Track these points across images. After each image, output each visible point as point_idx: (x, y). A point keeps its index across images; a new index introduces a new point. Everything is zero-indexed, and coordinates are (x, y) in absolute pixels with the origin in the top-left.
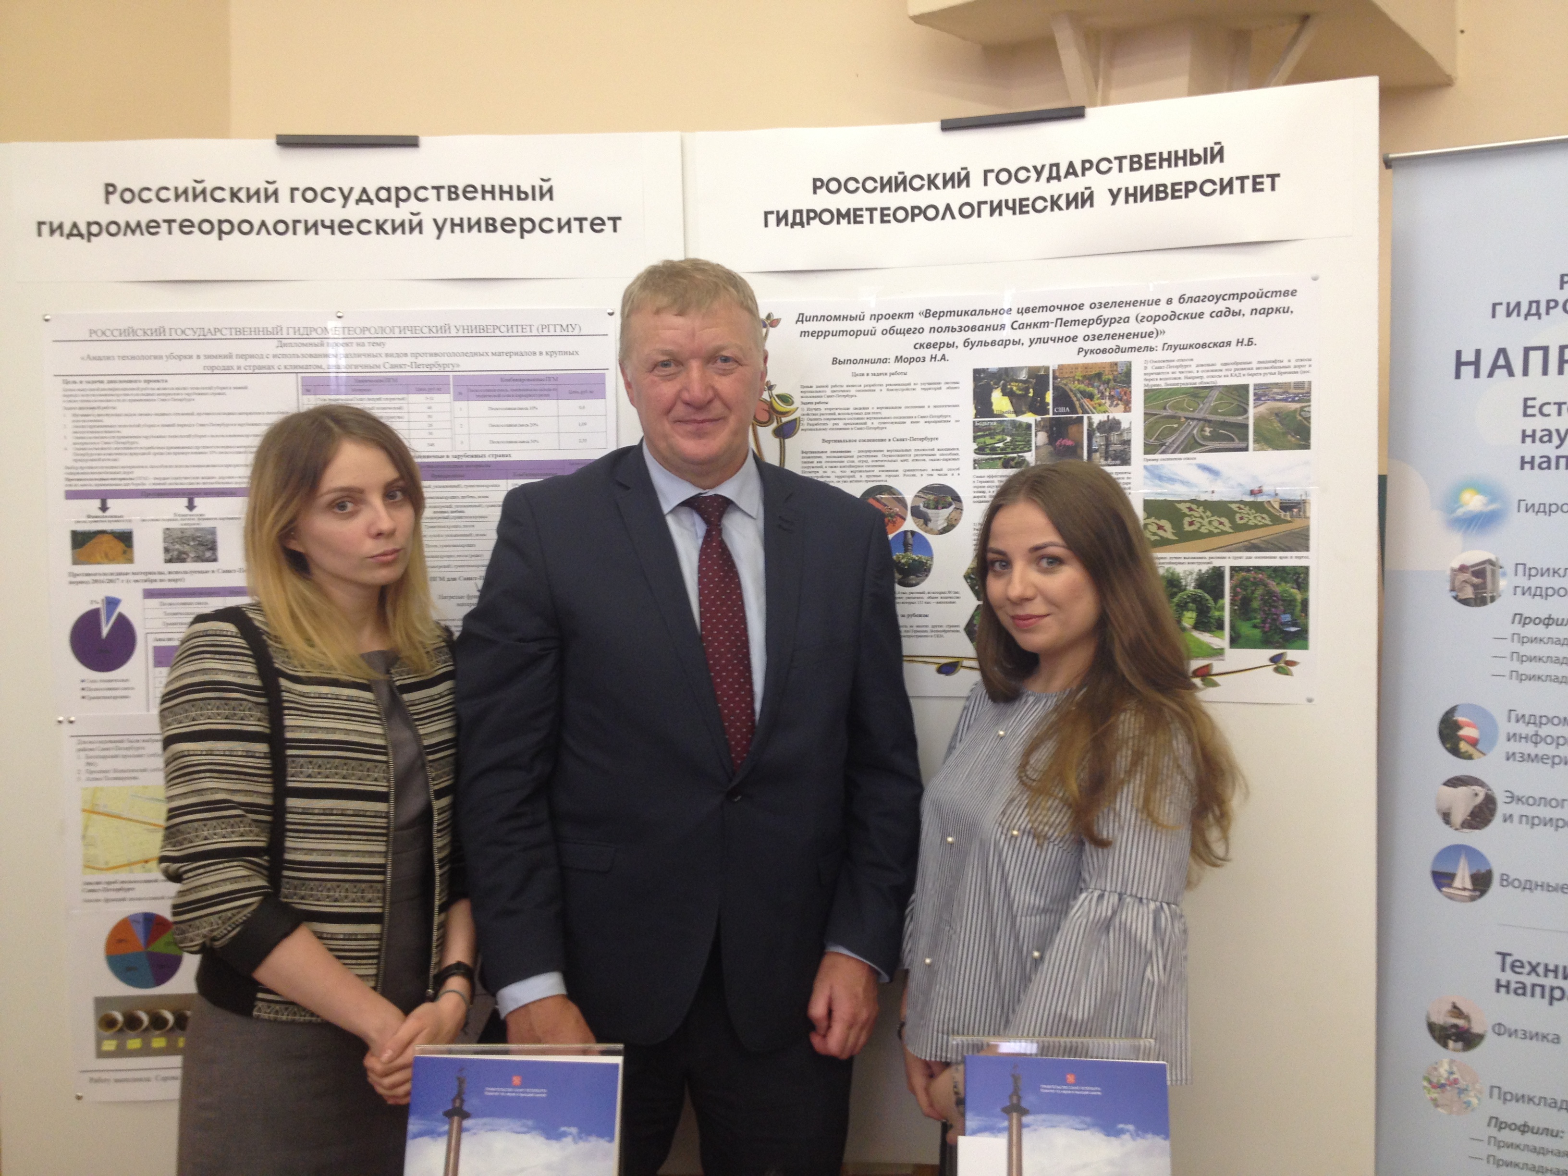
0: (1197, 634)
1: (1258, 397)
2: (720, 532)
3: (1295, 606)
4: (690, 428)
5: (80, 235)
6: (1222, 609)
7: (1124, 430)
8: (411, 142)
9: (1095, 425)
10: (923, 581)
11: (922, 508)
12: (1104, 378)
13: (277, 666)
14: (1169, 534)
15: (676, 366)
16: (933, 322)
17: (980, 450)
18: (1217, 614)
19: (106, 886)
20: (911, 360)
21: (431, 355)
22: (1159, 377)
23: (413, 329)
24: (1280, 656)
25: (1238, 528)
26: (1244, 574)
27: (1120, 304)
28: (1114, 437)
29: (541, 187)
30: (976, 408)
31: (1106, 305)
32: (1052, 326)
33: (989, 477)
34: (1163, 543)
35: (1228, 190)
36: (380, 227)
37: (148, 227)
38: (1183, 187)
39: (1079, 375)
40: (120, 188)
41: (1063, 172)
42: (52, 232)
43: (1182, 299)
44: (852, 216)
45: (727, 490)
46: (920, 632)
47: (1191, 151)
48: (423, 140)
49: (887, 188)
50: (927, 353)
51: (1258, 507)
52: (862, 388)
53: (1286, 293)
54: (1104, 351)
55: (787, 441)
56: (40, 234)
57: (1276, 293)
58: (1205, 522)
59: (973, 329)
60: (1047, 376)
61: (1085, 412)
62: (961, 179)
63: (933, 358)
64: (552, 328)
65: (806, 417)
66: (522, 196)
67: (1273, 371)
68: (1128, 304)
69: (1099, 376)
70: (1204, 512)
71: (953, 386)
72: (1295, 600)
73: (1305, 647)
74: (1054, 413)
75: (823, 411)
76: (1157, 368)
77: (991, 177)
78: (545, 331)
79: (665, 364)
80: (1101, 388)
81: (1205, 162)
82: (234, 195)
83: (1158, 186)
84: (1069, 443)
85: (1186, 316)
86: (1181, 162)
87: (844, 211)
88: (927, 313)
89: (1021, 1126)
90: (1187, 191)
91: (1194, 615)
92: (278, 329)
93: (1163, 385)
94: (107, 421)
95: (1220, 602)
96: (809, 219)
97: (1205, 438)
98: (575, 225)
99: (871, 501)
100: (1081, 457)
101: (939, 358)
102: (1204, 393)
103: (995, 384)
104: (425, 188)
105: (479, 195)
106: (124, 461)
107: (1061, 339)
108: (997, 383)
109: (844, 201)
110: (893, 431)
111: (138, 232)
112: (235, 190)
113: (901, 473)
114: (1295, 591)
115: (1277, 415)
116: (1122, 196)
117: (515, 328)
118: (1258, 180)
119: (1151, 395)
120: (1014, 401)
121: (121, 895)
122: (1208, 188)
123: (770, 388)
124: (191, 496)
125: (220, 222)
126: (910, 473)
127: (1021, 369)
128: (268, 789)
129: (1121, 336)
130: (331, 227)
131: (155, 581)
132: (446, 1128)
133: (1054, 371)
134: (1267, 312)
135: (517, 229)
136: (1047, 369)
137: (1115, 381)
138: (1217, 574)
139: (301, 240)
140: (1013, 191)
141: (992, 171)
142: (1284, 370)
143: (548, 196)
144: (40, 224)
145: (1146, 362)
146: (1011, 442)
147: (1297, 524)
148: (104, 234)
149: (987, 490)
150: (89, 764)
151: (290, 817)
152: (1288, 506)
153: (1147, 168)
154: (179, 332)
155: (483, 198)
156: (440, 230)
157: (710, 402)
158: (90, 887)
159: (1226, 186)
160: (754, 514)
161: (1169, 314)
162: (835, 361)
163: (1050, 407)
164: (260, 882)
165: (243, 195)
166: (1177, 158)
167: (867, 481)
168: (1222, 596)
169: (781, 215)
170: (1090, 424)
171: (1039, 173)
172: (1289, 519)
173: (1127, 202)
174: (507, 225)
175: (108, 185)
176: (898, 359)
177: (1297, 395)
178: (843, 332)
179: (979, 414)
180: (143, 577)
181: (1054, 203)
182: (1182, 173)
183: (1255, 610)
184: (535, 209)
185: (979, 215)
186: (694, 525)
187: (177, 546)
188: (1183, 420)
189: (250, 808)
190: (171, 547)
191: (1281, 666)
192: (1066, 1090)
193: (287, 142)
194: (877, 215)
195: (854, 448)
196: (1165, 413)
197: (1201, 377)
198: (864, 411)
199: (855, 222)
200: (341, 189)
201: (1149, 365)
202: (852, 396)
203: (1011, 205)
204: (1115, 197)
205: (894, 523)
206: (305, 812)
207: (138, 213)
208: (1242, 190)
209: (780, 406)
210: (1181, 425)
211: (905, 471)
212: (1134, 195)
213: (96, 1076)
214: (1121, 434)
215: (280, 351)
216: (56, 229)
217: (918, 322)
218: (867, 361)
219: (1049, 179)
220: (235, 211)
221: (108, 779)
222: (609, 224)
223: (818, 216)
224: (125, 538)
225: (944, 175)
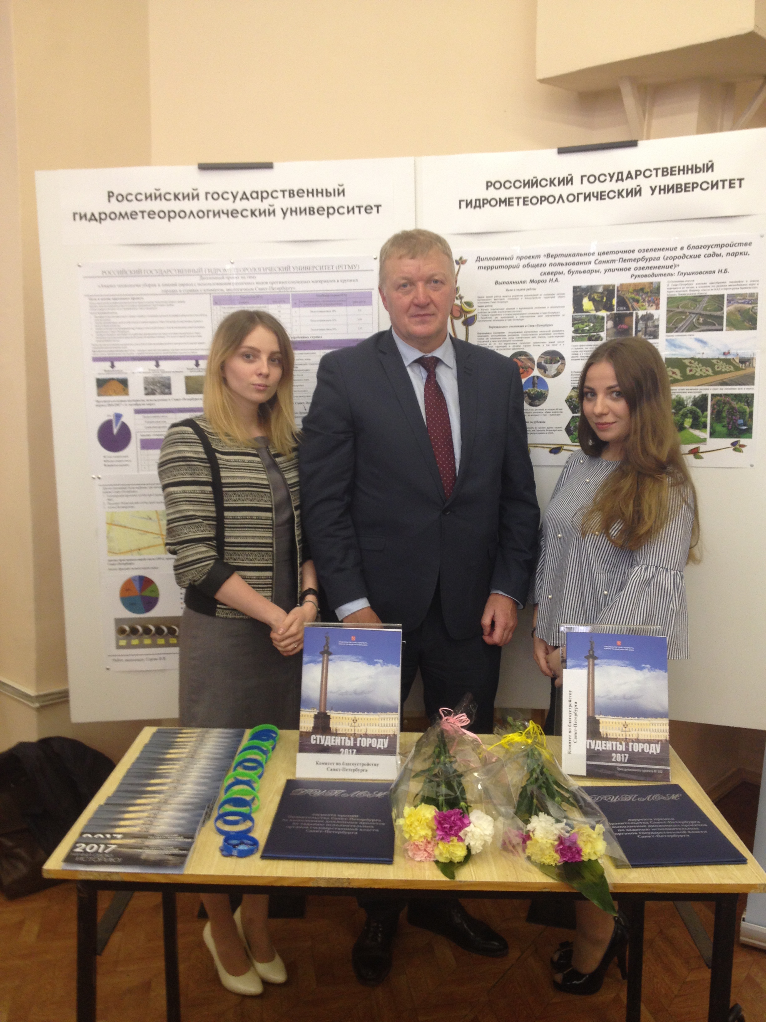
0: (692, 431)
1: (729, 302)
2: (435, 375)
3: (746, 415)
4: (417, 319)
5: (96, 220)
6: (706, 417)
7: (656, 319)
8: (268, 166)
9: (639, 317)
10: (543, 403)
11: (543, 363)
12: (645, 291)
13: (213, 447)
14: (679, 377)
15: (411, 285)
16: (551, 260)
17: (576, 331)
18: (703, 420)
19: (119, 562)
20: (538, 282)
21: (280, 283)
22: (675, 290)
23: (271, 269)
24: (737, 442)
25: (716, 373)
26: (718, 398)
27: (655, 250)
28: (650, 323)
29: (338, 190)
30: (574, 308)
31: (647, 250)
32: (617, 262)
33: (580, 346)
34: (675, 381)
35: (715, 187)
36: (253, 213)
37: (131, 215)
38: (691, 185)
39: (631, 289)
40: (116, 194)
41: (625, 177)
42: (81, 218)
43: (689, 247)
44: (508, 202)
45: (437, 354)
46: (541, 431)
47: (696, 165)
48: (276, 165)
49: (527, 186)
50: (548, 278)
51: (728, 362)
52: (511, 297)
53: (746, 244)
54: (646, 276)
55: (470, 328)
56: (74, 219)
57: (740, 244)
58: (699, 370)
59: (574, 264)
60: (614, 290)
61: (634, 309)
62: (568, 181)
63: (551, 280)
64: (344, 267)
65: (480, 314)
66: (328, 194)
67: (738, 287)
68: (659, 250)
69: (642, 290)
70: (698, 364)
71: (561, 296)
72: (746, 412)
73: (750, 437)
74: (617, 310)
75: (490, 311)
76: (674, 285)
77: (585, 179)
78: (340, 268)
79: (405, 285)
80: (644, 296)
81: (704, 172)
82: (176, 197)
83: (677, 185)
84: (625, 327)
85: (691, 257)
86: (690, 172)
87: (503, 199)
88: (548, 256)
89: (594, 665)
90: (693, 188)
91: (691, 420)
92: (200, 270)
93: (677, 294)
94: (113, 320)
95: (705, 413)
96: (484, 204)
97: (700, 324)
98: (356, 210)
99: (515, 360)
100: (632, 335)
101: (554, 280)
102: (700, 299)
103: (585, 294)
104: (276, 191)
105: (305, 195)
106: (123, 341)
107: (622, 270)
108: (586, 294)
109: (503, 194)
110: (528, 321)
111: (126, 218)
112: (177, 194)
113: (532, 344)
114: (746, 407)
115: (739, 311)
116: (657, 190)
117: (324, 268)
118: (732, 182)
119: (671, 300)
120: (595, 304)
121: (128, 566)
122: (705, 186)
123: (461, 298)
124: (157, 360)
125: (169, 212)
126: (537, 344)
127: (599, 286)
128: (213, 509)
129: (655, 268)
130: (227, 214)
131: (140, 405)
132: (321, 659)
133: (618, 287)
134: (735, 254)
135: (326, 213)
136: (614, 286)
137: (651, 292)
138: (704, 398)
139: (211, 221)
140: (597, 187)
141: (585, 176)
142: (744, 287)
143: (342, 195)
144: (75, 214)
145: (668, 282)
146: (593, 326)
147: (748, 371)
148: (108, 219)
149: (579, 353)
150: (109, 500)
151: (226, 521)
152: (743, 361)
153: (671, 174)
154: (149, 272)
155: (308, 196)
156: (285, 214)
157: (428, 304)
158: (111, 562)
159: (715, 185)
160: (451, 366)
161: (682, 255)
162: (497, 283)
163: (615, 307)
164: (213, 553)
165: (180, 197)
166: (688, 169)
167: (513, 349)
168: (706, 410)
169: (468, 202)
170: (637, 316)
171: (612, 177)
172: (744, 367)
173: (660, 193)
174: (320, 211)
175: (109, 193)
176: (532, 281)
177: (750, 300)
178: (501, 267)
179: (575, 311)
180: (134, 403)
181: (620, 194)
182: (690, 178)
183: (723, 418)
184: (335, 201)
185: (578, 201)
186: (421, 372)
187: (151, 387)
188: (688, 314)
189: (205, 518)
190: (148, 387)
191: (737, 447)
192: (616, 648)
193: (204, 167)
194: (521, 201)
195: (506, 331)
196: (678, 310)
197: (699, 290)
198: (512, 310)
199: (509, 205)
200: (232, 193)
201: (670, 284)
202: (506, 302)
203: (595, 195)
204: (653, 191)
205: (527, 372)
206: (234, 518)
207: (126, 207)
208: (723, 187)
209: (466, 308)
210: (686, 317)
211: (534, 343)
212: (664, 189)
213: (116, 658)
214: (654, 322)
215: (202, 282)
216: (83, 217)
217: (543, 260)
218: (514, 283)
219: (617, 181)
220: (176, 206)
221: (119, 507)
222: (375, 209)
223: (489, 202)
224: (124, 383)
225: (559, 178)
